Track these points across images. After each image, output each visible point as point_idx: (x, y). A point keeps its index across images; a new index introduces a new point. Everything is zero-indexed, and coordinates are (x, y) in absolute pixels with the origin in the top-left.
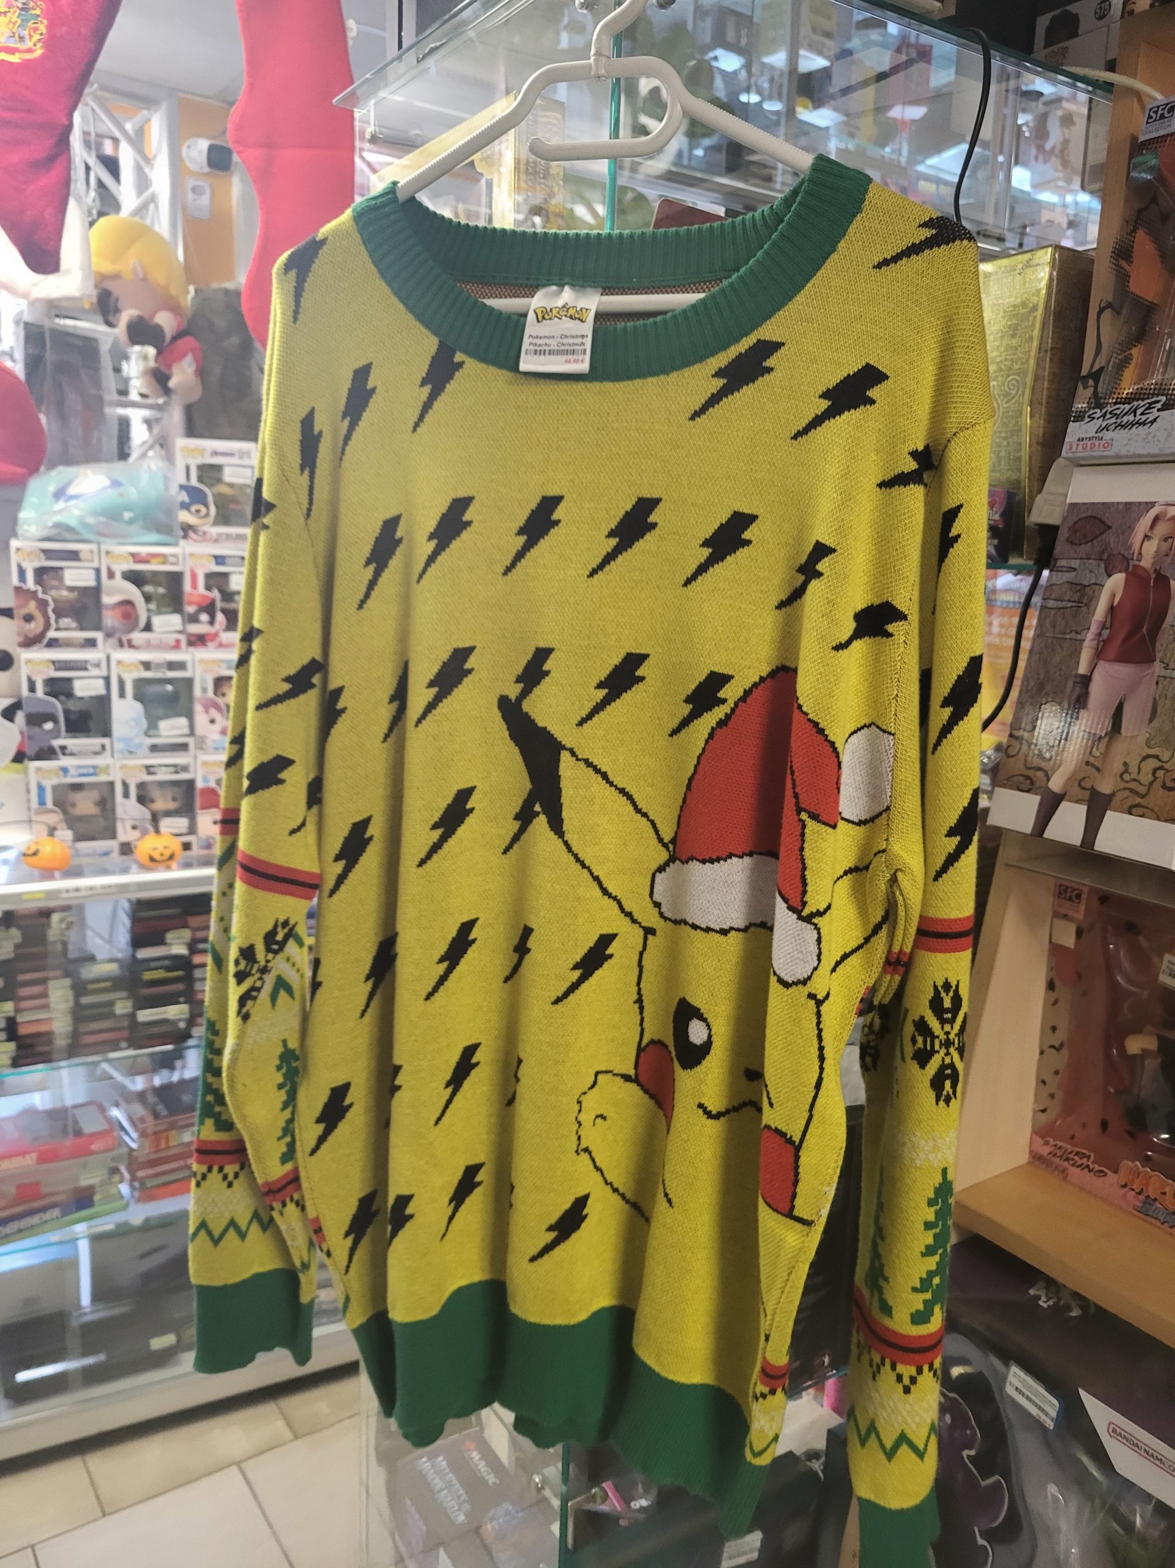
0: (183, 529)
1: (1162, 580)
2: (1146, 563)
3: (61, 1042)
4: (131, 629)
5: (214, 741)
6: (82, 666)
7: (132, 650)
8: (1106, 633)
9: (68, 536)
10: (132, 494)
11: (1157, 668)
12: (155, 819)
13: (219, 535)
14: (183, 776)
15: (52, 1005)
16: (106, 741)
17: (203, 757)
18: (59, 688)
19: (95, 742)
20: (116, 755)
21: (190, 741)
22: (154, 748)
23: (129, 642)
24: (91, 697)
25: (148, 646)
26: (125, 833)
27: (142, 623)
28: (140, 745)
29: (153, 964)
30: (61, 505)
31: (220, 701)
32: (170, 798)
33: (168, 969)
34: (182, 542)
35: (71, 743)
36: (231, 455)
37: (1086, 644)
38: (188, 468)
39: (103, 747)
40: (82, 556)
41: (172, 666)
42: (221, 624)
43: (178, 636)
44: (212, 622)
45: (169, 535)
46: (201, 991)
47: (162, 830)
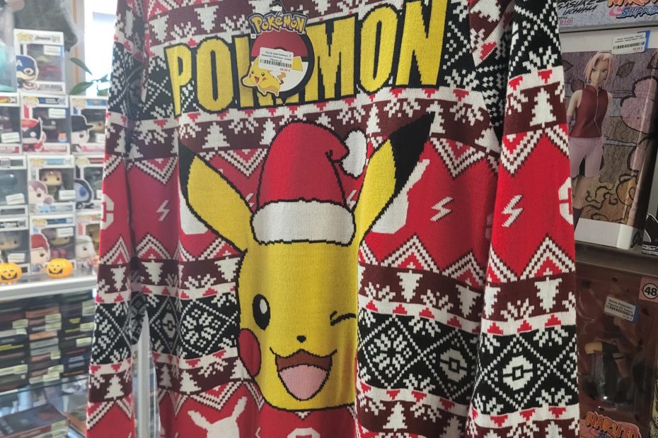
0: (19, 82)
1: (603, 92)
2: (594, 83)
5: (40, 207)
8: (573, 122)
11: (603, 140)
13: (41, 86)
14: (21, 228)
17: (33, 217)
21: (26, 207)
22: (3, 212)
29: (4, 341)
31: (44, 183)
32: (13, 242)
33: (13, 344)
34: (19, 90)
36: (49, 39)
38: (22, 46)
41: (13, 163)
42: (43, 138)
43: (17, 145)
44: (38, 137)
45: (10, 84)
46: (34, 356)
47: (9, 261)
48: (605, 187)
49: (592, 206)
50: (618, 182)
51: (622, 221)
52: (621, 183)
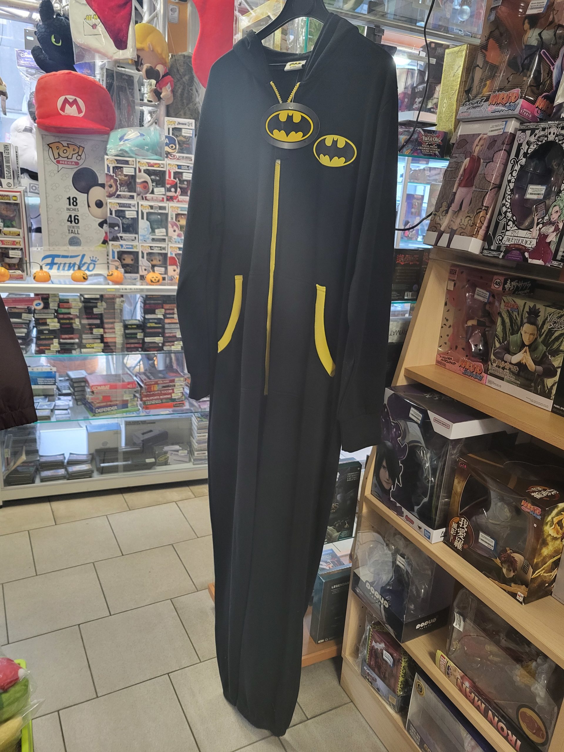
0: (166, 154)
1: (479, 159)
2: (476, 154)
3: (119, 346)
4: (146, 193)
5: (175, 239)
6: (129, 206)
7: (146, 201)
8: (462, 178)
9: (126, 154)
10: (148, 139)
11: (474, 188)
12: (153, 266)
13: (180, 157)
15: (116, 332)
16: (136, 236)
17: (170, 245)
18: (120, 214)
19: (133, 236)
20: (140, 242)
21: (166, 238)
22: (153, 240)
23: (146, 197)
24: (131, 218)
25: (152, 200)
26: (142, 272)
27: (150, 191)
28: (148, 238)
29: (151, 321)
30: (122, 143)
31: (178, 223)
32: (158, 261)
33: (156, 323)
34: (166, 159)
35: (123, 235)
37: (456, 182)
38: (169, 129)
39: (135, 238)
40: (130, 163)
41: (161, 208)
42: (179, 193)
43: (163, 196)
44: (176, 192)
45: (161, 156)
46: (167, 333)
47: (156, 272)
48: (469, 216)
49: (461, 228)
50: (476, 213)
51: (474, 236)
52: (477, 213)
